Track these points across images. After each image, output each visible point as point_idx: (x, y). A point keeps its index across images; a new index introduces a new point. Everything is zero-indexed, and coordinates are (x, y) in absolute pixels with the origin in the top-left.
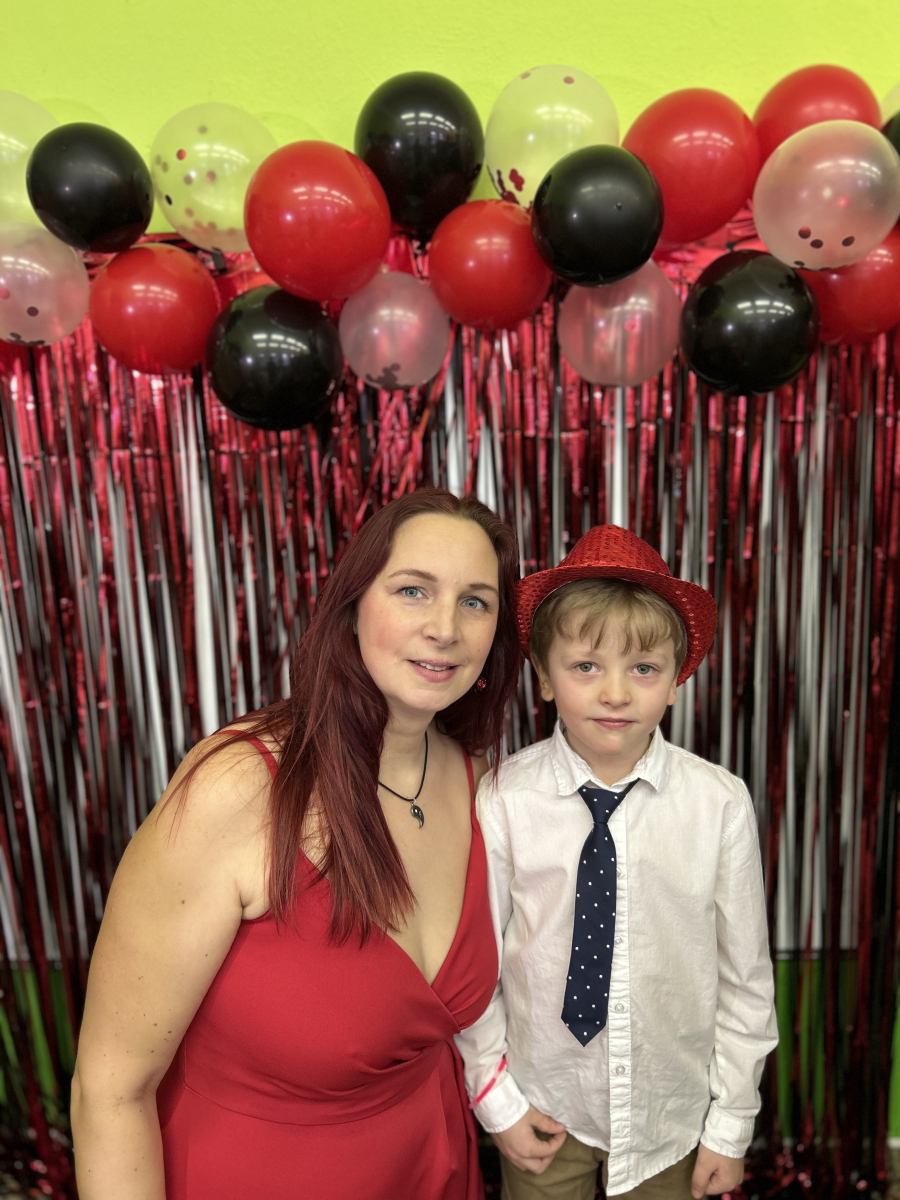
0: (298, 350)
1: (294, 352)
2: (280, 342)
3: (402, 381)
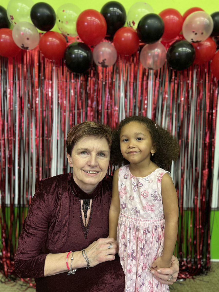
2: (80, 52)
3: (106, 64)
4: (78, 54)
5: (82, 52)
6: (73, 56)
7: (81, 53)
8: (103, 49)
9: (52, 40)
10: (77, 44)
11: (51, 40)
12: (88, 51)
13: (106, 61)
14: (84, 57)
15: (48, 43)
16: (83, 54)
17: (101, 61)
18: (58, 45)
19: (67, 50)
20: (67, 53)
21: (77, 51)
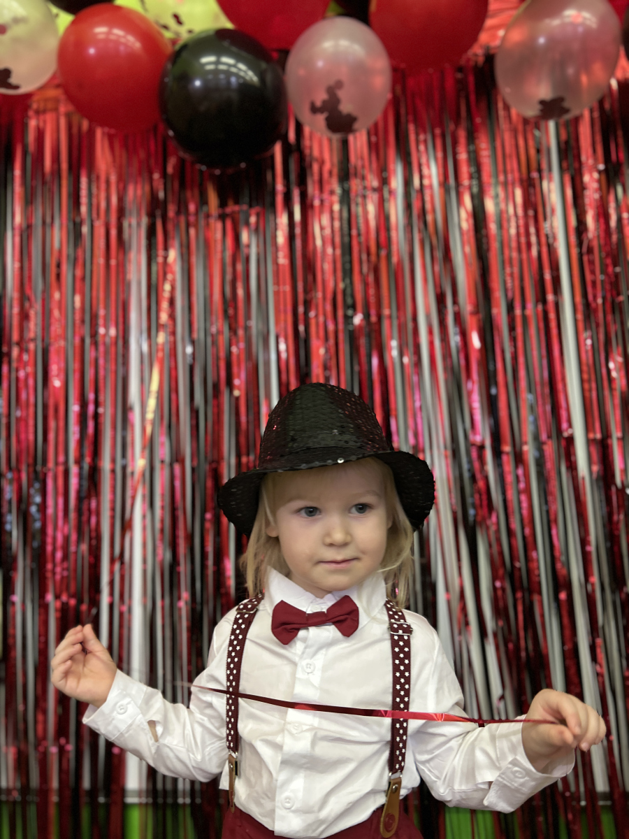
2: (230, 65)
3: (346, 107)
4: (216, 72)
5: (234, 66)
6: (198, 83)
7: (233, 70)
8: (328, 45)
9: (109, 33)
10: (212, 33)
11: (101, 37)
12: (264, 65)
13: (341, 94)
14: (245, 87)
15: (92, 51)
16: (242, 74)
17: (321, 97)
18: (131, 56)
19: (169, 66)
20: (166, 80)
21: (212, 59)
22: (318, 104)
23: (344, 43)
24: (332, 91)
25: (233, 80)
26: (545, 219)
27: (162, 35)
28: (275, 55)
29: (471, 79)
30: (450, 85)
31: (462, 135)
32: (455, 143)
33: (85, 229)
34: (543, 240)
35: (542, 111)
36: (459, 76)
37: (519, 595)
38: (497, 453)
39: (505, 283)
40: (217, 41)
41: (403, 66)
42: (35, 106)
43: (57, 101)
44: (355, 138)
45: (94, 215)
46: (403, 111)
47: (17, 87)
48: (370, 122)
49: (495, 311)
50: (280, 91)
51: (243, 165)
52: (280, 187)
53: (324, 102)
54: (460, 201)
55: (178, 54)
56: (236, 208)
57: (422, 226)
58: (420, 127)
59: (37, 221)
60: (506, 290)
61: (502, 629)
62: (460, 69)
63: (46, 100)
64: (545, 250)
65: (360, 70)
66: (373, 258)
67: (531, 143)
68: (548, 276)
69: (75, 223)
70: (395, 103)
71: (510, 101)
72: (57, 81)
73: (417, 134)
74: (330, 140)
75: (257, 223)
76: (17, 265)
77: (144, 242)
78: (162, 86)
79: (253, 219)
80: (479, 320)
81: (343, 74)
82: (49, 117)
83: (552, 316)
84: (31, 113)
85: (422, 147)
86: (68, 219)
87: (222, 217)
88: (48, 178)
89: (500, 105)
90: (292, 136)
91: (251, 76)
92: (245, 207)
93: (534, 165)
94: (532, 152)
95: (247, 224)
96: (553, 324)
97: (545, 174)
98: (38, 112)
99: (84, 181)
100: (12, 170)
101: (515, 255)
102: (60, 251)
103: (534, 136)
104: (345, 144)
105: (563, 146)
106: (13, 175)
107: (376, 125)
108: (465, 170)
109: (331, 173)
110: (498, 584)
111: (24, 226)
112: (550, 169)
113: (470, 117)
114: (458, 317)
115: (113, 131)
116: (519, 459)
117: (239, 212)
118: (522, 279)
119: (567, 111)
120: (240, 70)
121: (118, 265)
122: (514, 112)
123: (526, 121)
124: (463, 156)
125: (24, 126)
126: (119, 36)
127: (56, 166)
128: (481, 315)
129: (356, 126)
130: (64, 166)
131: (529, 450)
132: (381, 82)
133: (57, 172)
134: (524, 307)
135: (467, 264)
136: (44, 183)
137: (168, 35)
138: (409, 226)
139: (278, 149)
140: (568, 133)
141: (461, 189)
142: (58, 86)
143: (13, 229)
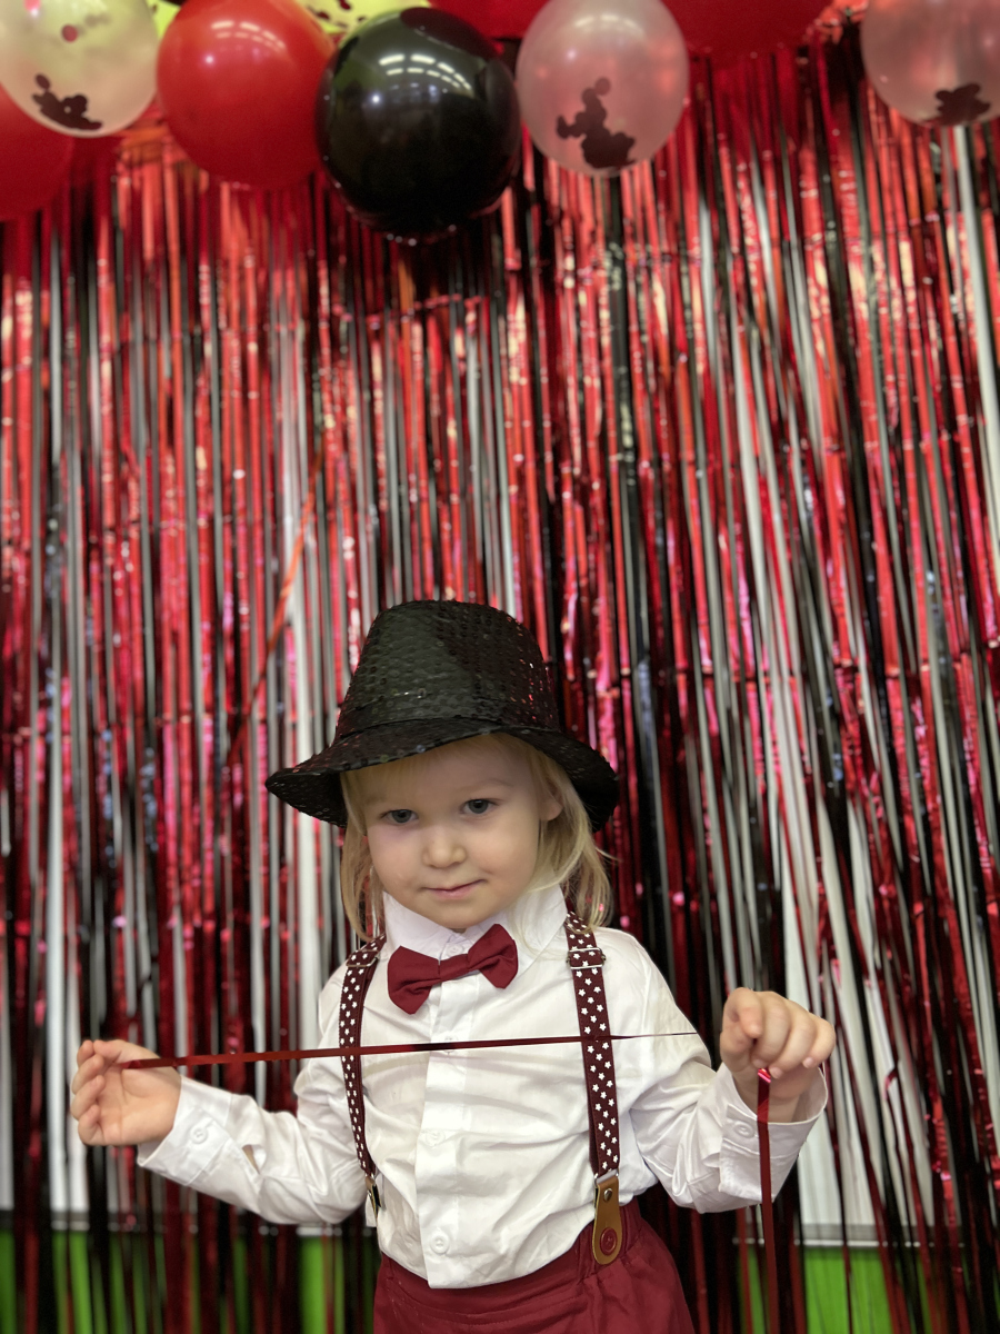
0: (456, 85)
1: (448, 85)
2: (425, 67)
3: (614, 124)
4: (405, 78)
5: (434, 67)
6: (376, 99)
7: (432, 73)
8: (583, 23)
9: (235, 29)
10: (396, 16)
11: (224, 35)
12: (481, 64)
13: (606, 101)
14: (452, 100)
15: (210, 60)
16: (447, 79)
17: (573, 109)
18: (272, 65)
19: (330, 75)
20: (327, 98)
21: (399, 58)
22: (570, 120)
23: (609, 18)
24: (592, 98)
25: (433, 89)
26: (952, 290)
27: (319, 29)
28: (500, 48)
29: (822, 66)
30: (786, 75)
31: (808, 157)
32: (797, 173)
33: (209, 349)
34: (950, 325)
35: (940, 109)
36: (803, 61)
37: (919, 908)
38: (878, 678)
39: (885, 398)
40: (406, 28)
41: (708, 50)
42: (126, 156)
43: (158, 145)
44: (631, 173)
45: (222, 324)
46: (709, 126)
47: (97, 125)
48: (656, 147)
49: (869, 446)
50: (507, 104)
51: (452, 228)
52: (512, 262)
53: (579, 116)
54: (807, 270)
55: (343, 54)
56: (444, 300)
57: (745, 313)
58: (738, 153)
59: (136, 335)
60: (887, 410)
61: (892, 963)
62: (803, 51)
63: (143, 145)
64: (952, 340)
65: (637, 63)
66: (665, 369)
67: (925, 165)
68: (957, 385)
69: (192, 337)
70: (696, 112)
71: (887, 98)
72: (158, 115)
73: (734, 164)
74: (592, 181)
75: (477, 321)
76: (107, 409)
77: (300, 361)
78: (321, 107)
79: (471, 317)
80: (843, 461)
81: (609, 69)
82: (149, 172)
83: (966, 450)
84: (120, 168)
85: (742, 184)
86: (182, 330)
87: (422, 317)
88: (150, 267)
89: (872, 106)
90: (529, 180)
91: (461, 83)
92: (457, 297)
93: (930, 200)
94: (928, 180)
95: (462, 324)
96: (968, 465)
97: (950, 215)
98: (131, 166)
99: (204, 269)
100: (96, 259)
101: (901, 351)
102: (172, 380)
103: (930, 155)
104: (615, 185)
105: (979, 167)
106: (96, 266)
107: (665, 150)
108: (813, 215)
109: (593, 234)
110: (883, 890)
111: (116, 346)
112: (959, 208)
113: (822, 130)
114: (808, 458)
115: (246, 187)
116: (915, 687)
117: (447, 306)
118: (914, 392)
119: (985, 107)
120: (443, 72)
121: (260, 399)
122: (894, 114)
123: (915, 129)
124: (811, 194)
125: (112, 188)
126: (251, 33)
127: (161, 250)
128: (848, 454)
129: (633, 153)
130: (174, 247)
131: (931, 671)
132: (671, 79)
133: (163, 259)
134: (918, 438)
135: (822, 372)
136: (144, 276)
137: (328, 28)
138: (723, 313)
139: (507, 199)
140: (987, 146)
141: (809, 248)
142: (160, 122)
143: (100, 351)
